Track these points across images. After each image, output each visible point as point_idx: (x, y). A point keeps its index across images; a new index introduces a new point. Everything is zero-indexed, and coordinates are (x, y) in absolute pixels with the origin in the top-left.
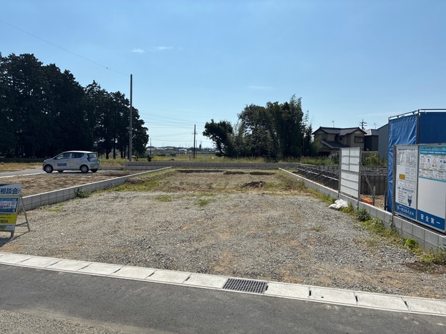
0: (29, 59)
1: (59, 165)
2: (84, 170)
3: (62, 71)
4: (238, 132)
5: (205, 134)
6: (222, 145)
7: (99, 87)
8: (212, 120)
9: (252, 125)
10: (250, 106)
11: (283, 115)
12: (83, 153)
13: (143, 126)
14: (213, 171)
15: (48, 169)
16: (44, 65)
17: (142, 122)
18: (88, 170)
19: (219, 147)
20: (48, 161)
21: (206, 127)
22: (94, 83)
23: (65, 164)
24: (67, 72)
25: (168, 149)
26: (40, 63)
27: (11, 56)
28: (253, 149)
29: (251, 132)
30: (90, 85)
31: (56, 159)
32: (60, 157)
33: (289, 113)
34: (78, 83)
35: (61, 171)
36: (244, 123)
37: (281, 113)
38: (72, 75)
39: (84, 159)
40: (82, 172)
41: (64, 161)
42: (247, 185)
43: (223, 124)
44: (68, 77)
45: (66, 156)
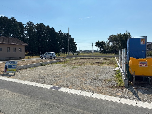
0: (41, 24)
1: (44, 56)
2: (51, 58)
3: (51, 28)
4: (107, 45)
5: (96, 46)
6: (102, 49)
7: (62, 32)
8: (98, 41)
9: (113, 42)
10: (112, 36)
11: (123, 38)
12: (51, 53)
13: (75, 44)
14: (91, 58)
15: (41, 58)
16: (46, 26)
17: (75, 42)
18: (52, 58)
19: (101, 50)
20: (41, 55)
21: (96, 43)
22: (60, 31)
23: (46, 56)
24: (52, 28)
25: (86, 51)
26: (45, 26)
27: (36, 24)
28: (112, 51)
29: (112, 45)
30: (59, 31)
31: (43, 55)
32: (45, 54)
33: (125, 37)
34: (55, 31)
35: (45, 58)
36: (110, 41)
37: (122, 37)
38: (53, 29)
39: (51, 55)
40: (51, 59)
41: (46, 55)
42: (96, 63)
43: (102, 42)
44: (52, 29)
45: (46, 54)
